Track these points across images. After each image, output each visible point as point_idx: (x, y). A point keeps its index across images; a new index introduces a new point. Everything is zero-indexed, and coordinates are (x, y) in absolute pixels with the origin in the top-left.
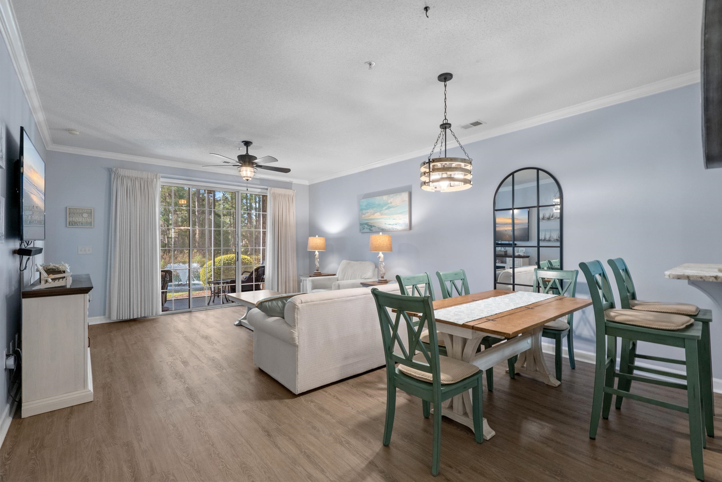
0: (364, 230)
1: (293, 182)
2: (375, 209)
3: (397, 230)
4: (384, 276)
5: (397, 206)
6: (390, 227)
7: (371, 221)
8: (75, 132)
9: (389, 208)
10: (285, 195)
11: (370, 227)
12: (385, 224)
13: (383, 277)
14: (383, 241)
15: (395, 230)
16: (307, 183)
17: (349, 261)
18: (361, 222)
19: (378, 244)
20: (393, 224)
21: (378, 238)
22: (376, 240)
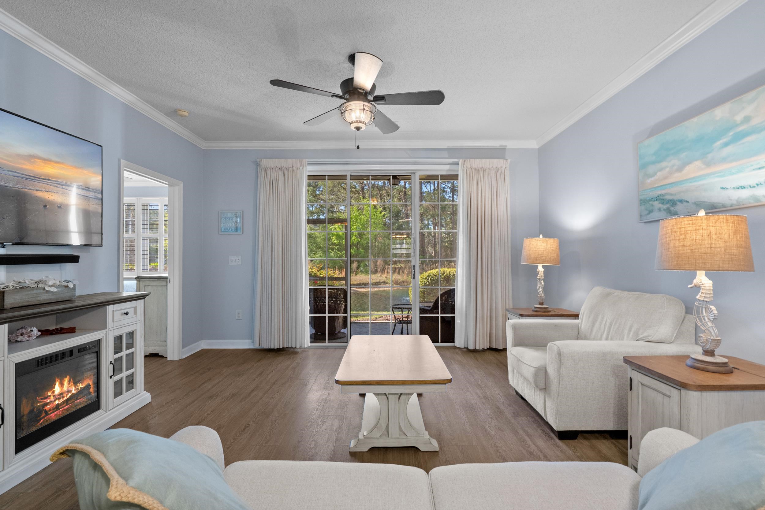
0: (651, 214)
1: (506, 146)
4: (716, 348)
6: (744, 194)
7: (673, 190)
8: (181, 113)
10: (489, 170)
11: (668, 205)
12: (722, 188)
13: (710, 353)
14: (710, 235)
16: (534, 144)
17: (608, 290)
18: (642, 197)
19: (690, 246)
20: (758, 185)
21: (690, 229)
22: (681, 235)
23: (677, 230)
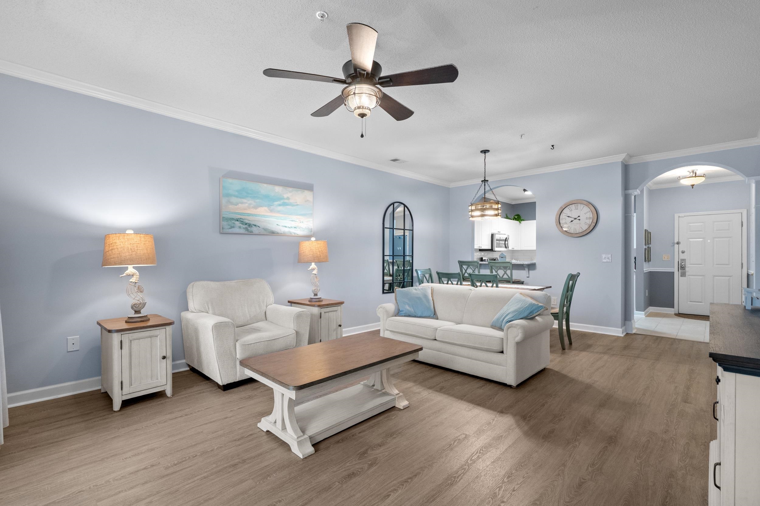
2: (258, 200)
3: (296, 235)
4: (317, 292)
5: (297, 205)
6: (286, 230)
9: (284, 204)
12: (277, 225)
13: (316, 295)
15: (293, 235)
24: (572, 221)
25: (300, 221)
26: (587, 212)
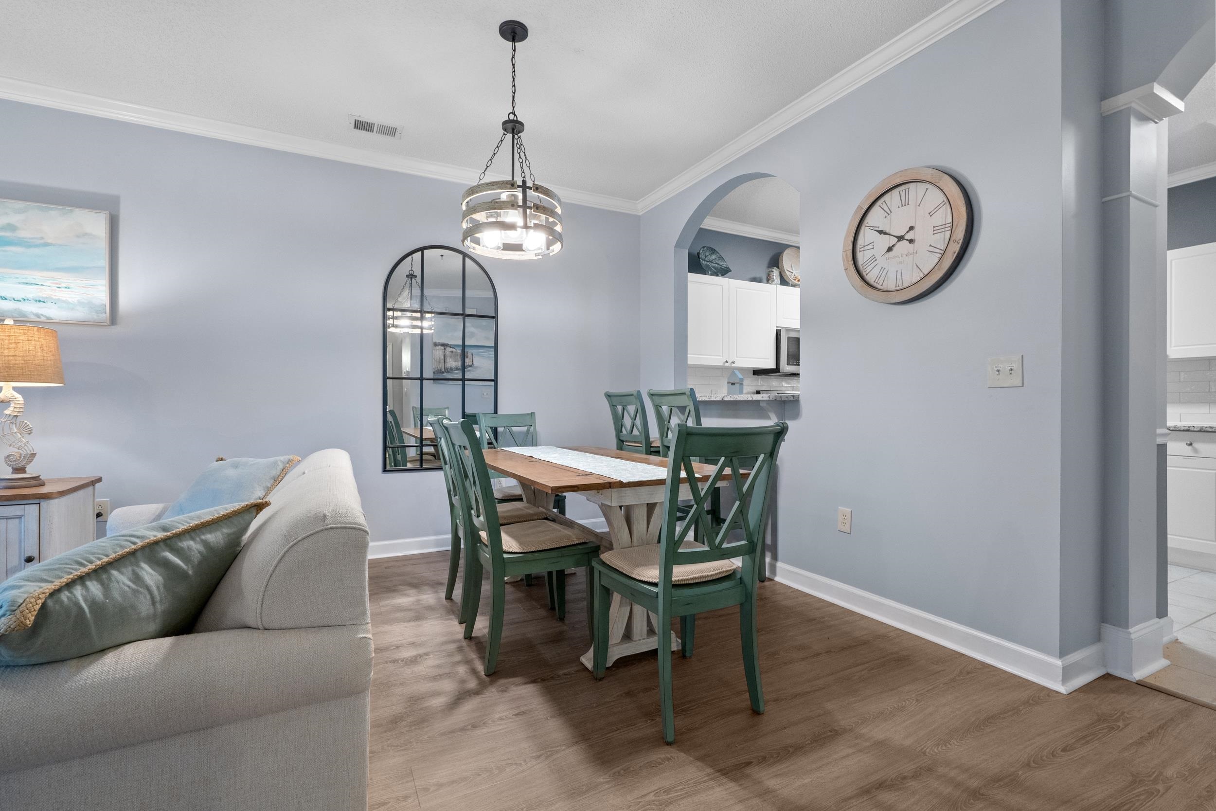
4: (29, 464)
19: (23, 356)
20: (24, 300)
21: (21, 338)
22: (11, 343)
23: (4, 337)
24: (890, 249)
25: (57, 284)
26: (938, 208)
